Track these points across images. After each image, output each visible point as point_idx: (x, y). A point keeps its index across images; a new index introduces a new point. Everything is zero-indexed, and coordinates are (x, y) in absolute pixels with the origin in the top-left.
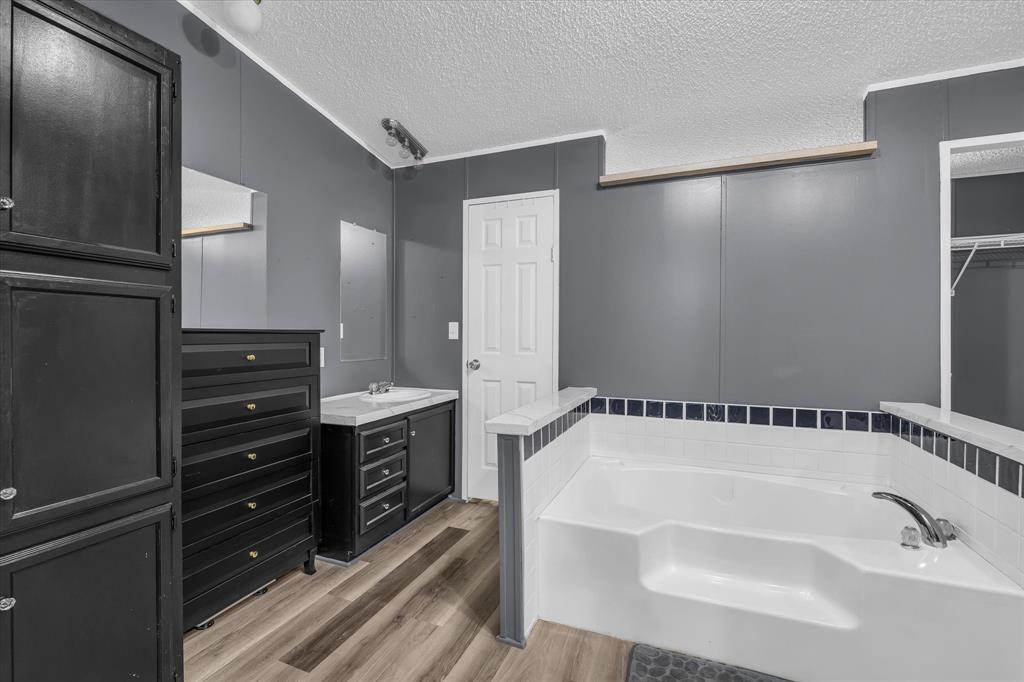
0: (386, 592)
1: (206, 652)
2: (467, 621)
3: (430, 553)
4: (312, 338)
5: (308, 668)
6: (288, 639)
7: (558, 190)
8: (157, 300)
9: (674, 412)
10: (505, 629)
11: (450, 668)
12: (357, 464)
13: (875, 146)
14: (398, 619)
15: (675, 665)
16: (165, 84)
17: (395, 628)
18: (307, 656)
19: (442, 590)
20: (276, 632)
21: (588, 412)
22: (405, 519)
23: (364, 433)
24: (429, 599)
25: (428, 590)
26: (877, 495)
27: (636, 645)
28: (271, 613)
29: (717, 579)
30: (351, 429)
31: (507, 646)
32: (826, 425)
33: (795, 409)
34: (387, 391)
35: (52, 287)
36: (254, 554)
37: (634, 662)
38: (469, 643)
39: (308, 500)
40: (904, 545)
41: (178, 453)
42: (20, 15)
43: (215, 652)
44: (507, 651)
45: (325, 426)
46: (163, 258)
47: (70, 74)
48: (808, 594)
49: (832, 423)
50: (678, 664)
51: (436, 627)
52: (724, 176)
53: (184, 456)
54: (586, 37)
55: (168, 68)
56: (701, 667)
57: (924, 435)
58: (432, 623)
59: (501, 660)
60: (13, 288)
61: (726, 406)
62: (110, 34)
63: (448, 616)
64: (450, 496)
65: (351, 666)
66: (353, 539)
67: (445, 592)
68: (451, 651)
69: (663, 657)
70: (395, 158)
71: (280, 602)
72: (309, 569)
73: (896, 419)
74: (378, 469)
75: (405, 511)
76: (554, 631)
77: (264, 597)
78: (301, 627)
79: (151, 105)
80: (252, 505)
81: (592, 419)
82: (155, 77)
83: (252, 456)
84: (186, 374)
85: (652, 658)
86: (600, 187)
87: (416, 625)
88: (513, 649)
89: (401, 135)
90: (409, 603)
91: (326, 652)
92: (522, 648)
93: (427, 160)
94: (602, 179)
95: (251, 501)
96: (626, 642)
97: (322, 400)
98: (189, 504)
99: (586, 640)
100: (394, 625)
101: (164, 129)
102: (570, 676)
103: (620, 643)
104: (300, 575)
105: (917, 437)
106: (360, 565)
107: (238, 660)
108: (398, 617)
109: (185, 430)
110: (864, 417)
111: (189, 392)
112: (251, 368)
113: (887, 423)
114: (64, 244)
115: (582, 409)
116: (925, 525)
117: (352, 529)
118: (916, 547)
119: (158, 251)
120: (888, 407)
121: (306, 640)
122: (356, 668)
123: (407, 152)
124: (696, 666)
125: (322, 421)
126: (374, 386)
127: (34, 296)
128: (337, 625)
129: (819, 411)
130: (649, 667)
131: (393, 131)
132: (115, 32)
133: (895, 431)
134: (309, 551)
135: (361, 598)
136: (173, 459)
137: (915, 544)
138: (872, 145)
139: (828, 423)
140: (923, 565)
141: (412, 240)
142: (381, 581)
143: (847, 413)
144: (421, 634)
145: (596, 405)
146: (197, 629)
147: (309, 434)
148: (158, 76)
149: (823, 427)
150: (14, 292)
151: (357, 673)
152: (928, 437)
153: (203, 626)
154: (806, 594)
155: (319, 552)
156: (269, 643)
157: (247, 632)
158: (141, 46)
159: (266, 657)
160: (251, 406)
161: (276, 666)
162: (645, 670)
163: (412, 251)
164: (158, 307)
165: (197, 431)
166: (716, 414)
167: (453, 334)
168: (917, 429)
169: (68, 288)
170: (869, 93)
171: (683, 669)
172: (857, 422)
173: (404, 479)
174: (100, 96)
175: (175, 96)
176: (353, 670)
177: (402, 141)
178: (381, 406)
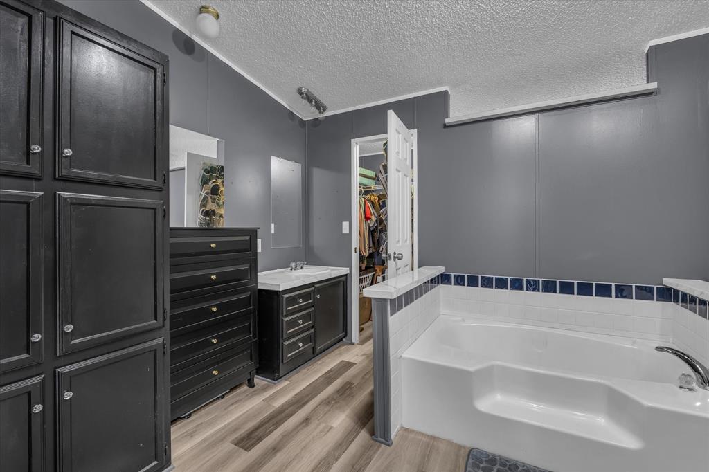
0: (299, 402)
1: (186, 434)
2: (353, 424)
3: (329, 378)
4: (252, 233)
5: (248, 449)
6: (236, 430)
7: (416, 130)
8: (155, 209)
9: (501, 284)
10: (378, 432)
11: (340, 456)
12: (281, 317)
13: (656, 86)
14: (307, 421)
15: (500, 465)
16: (159, 74)
17: (305, 426)
18: (247, 441)
19: (336, 403)
20: (229, 424)
21: (438, 283)
22: (313, 354)
23: (285, 296)
24: (328, 408)
25: (327, 402)
26: (660, 349)
27: (471, 450)
28: (226, 411)
29: (536, 406)
30: (277, 293)
31: (379, 444)
32: (619, 295)
33: (594, 283)
34: (302, 268)
35: (93, 202)
36: (215, 373)
37: (470, 461)
38: (353, 440)
39: (250, 338)
40: (681, 387)
41: (168, 306)
42: (75, 38)
43: (191, 435)
44: (379, 447)
45: (260, 291)
46: (158, 183)
47: (104, 72)
48: (603, 420)
49: (624, 295)
50: (503, 464)
51: (331, 428)
52: (537, 115)
53: (171, 308)
54: (432, 22)
55: (161, 65)
56: (520, 468)
57: (699, 304)
58: (329, 424)
59: (375, 453)
60: (71, 204)
61: (541, 280)
62: (127, 46)
63: (341, 420)
64: (344, 339)
65: (275, 449)
66: (279, 365)
67: (338, 404)
68: (340, 445)
69: (492, 460)
70: (307, 113)
71: (232, 404)
72: (251, 384)
73: (676, 292)
74: (295, 320)
75: (314, 348)
76: (412, 435)
77: (221, 401)
78: (245, 423)
79: (151, 88)
80: (214, 341)
81: (442, 288)
82: (153, 71)
83: (214, 309)
84: (172, 256)
85: (484, 459)
86: (445, 126)
87: (318, 425)
88: (383, 446)
89: (309, 98)
90: (314, 410)
91: (260, 439)
92: (389, 445)
93: (327, 114)
94: (447, 121)
95: (214, 338)
96: (464, 447)
97: (259, 274)
98: (174, 339)
99: (435, 443)
100: (304, 424)
101: (159, 102)
102: (423, 467)
103: (460, 447)
104: (245, 387)
105: (693, 305)
106: (284, 383)
107: (204, 440)
108: (307, 419)
109: (172, 292)
110: (650, 290)
111: (174, 268)
112: (214, 252)
113: (668, 295)
114: (100, 176)
115: (435, 281)
116: (699, 373)
117: (278, 359)
118: (691, 390)
119: (155, 179)
120: (669, 282)
121: (247, 431)
122: (278, 451)
123: (313, 109)
124: (517, 467)
125: (259, 287)
126: (293, 264)
127: (83, 208)
128: (268, 422)
129: (613, 285)
130: (481, 465)
131: (305, 95)
132: (130, 45)
133: (676, 301)
134: (250, 373)
135: (283, 405)
136: (164, 309)
137: (690, 387)
138: (654, 85)
139: (621, 295)
140: (698, 404)
141: (318, 167)
142: (297, 395)
143: (636, 286)
144: (321, 432)
145: (444, 279)
146: (181, 419)
147: (250, 296)
148: (155, 70)
149: (617, 297)
150: (72, 206)
151: (279, 455)
152: (702, 306)
153: (184, 417)
154: (601, 420)
155: (257, 373)
156: (223, 431)
157: (211, 423)
158: (145, 52)
159: (222, 440)
160: (214, 277)
161: (228, 446)
162: (478, 467)
163: (318, 174)
164: (155, 214)
165: (181, 293)
166: (533, 286)
167: (345, 230)
168: (693, 300)
169: (102, 203)
170: (650, 47)
171: (506, 468)
172: (645, 293)
173: (313, 327)
174: (121, 84)
175: (164, 82)
176: (275, 453)
177: (310, 101)
178: (297, 278)
